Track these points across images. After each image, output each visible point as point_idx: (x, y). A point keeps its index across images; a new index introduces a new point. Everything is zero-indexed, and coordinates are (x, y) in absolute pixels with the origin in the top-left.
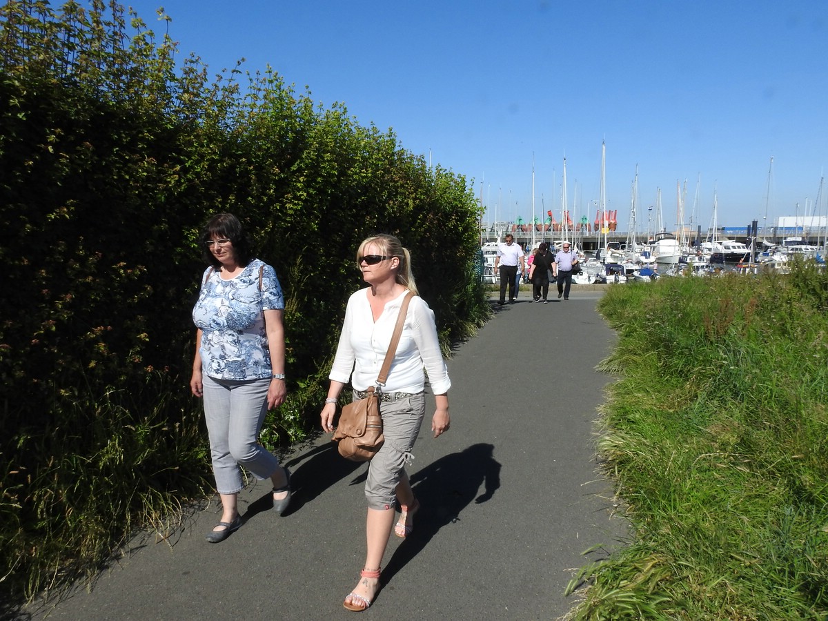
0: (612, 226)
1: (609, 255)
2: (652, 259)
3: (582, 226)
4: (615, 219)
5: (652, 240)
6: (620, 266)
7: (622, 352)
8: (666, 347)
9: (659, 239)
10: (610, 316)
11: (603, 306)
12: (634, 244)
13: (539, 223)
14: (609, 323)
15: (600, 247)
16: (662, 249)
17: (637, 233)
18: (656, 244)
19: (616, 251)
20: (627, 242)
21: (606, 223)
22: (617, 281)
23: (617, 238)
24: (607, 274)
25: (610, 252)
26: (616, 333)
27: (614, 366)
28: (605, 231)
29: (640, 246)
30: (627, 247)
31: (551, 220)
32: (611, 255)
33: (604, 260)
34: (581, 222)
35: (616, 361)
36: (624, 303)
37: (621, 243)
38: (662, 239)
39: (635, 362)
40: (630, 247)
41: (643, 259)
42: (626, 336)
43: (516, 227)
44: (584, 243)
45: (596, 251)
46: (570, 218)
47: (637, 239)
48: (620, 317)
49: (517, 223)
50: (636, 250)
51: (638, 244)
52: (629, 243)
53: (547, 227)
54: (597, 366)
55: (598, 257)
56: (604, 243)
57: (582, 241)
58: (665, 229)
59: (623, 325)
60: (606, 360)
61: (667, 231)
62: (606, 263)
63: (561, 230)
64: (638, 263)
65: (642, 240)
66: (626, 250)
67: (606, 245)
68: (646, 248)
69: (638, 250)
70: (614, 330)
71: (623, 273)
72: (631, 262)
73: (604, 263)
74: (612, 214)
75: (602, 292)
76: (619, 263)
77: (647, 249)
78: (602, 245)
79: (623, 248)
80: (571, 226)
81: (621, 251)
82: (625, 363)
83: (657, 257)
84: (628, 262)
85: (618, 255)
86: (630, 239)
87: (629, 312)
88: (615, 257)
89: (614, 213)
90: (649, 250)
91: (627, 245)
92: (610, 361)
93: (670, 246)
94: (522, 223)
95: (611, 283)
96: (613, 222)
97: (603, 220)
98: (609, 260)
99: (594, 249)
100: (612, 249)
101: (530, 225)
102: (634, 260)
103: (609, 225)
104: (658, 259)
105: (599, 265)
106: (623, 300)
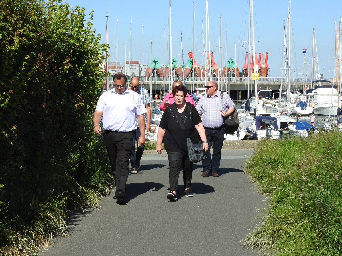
0: (264, 72)
1: (260, 106)
2: (309, 110)
3: (229, 70)
4: (266, 62)
5: (308, 89)
6: (273, 119)
7: (274, 222)
8: (321, 214)
9: (316, 87)
10: (259, 178)
11: (252, 167)
12: (289, 93)
13: (178, 66)
14: (258, 187)
15: (250, 96)
16: (320, 99)
17: (291, 80)
18: (313, 93)
19: (269, 101)
20: (281, 90)
21: (256, 68)
22: (269, 136)
23: (270, 86)
24: (258, 128)
25: (261, 102)
26: (267, 199)
27: (264, 239)
28: (255, 77)
29: (295, 95)
30: (280, 96)
31: (192, 62)
32: (263, 105)
33: (255, 111)
34: (228, 66)
35: (265, 233)
36: (275, 163)
37: (274, 91)
38: (319, 87)
39: (287, 233)
40: (284, 95)
41: (299, 110)
42: (278, 202)
43: (151, 71)
44: (231, 90)
45: (245, 101)
46: (215, 61)
47: (292, 86)
49: (152, 66)
50: (291, 100)
51: (293, 93)
52: (283, 91)
53: (188, 72)
54: (244, 239)
55: (248, 108)
56: (254, 91)
57: (229, 89)
58: (322, 75)
59: (274, 189)
60: (255, 231)
61: (325, 78)
62: (257, 115)
63: (204, 76)
64: (293, 115)
65: (297, 89)
66: (280, 99)
67: (257, 94)
68: (302, 97)
69: (293, 100)
70: (264, 195)
71: (276, 127)
72: (286, 114)
73: (255, 114)
74: (263, 57)
75: (250, 150)
76: (272, 115)
77: (303, 99)
78: (252, 94)
79: (276, 97)
80: (216, 71)
81: (274, 101)
82: (276, 235)
83: (315, 108)
84: (282, 113)
85: (270, 105)
86: (284, 86)
87: (281, 173)
88: (267, 108)
90: (305, 100)
91: (280, 94)
92: (259, 233)
93: (329, 95)
94: (158, 66)
95: (262, 139)
96: (264, 66)
97: (253, 63)
98: (261, 111)
99: (243, 98)
100: (263, 99)
101: (167, 68)
102: (289, 112)
103: (260, 70)
104: (317, 109)
105: (249, 117)
106: (275, 160)
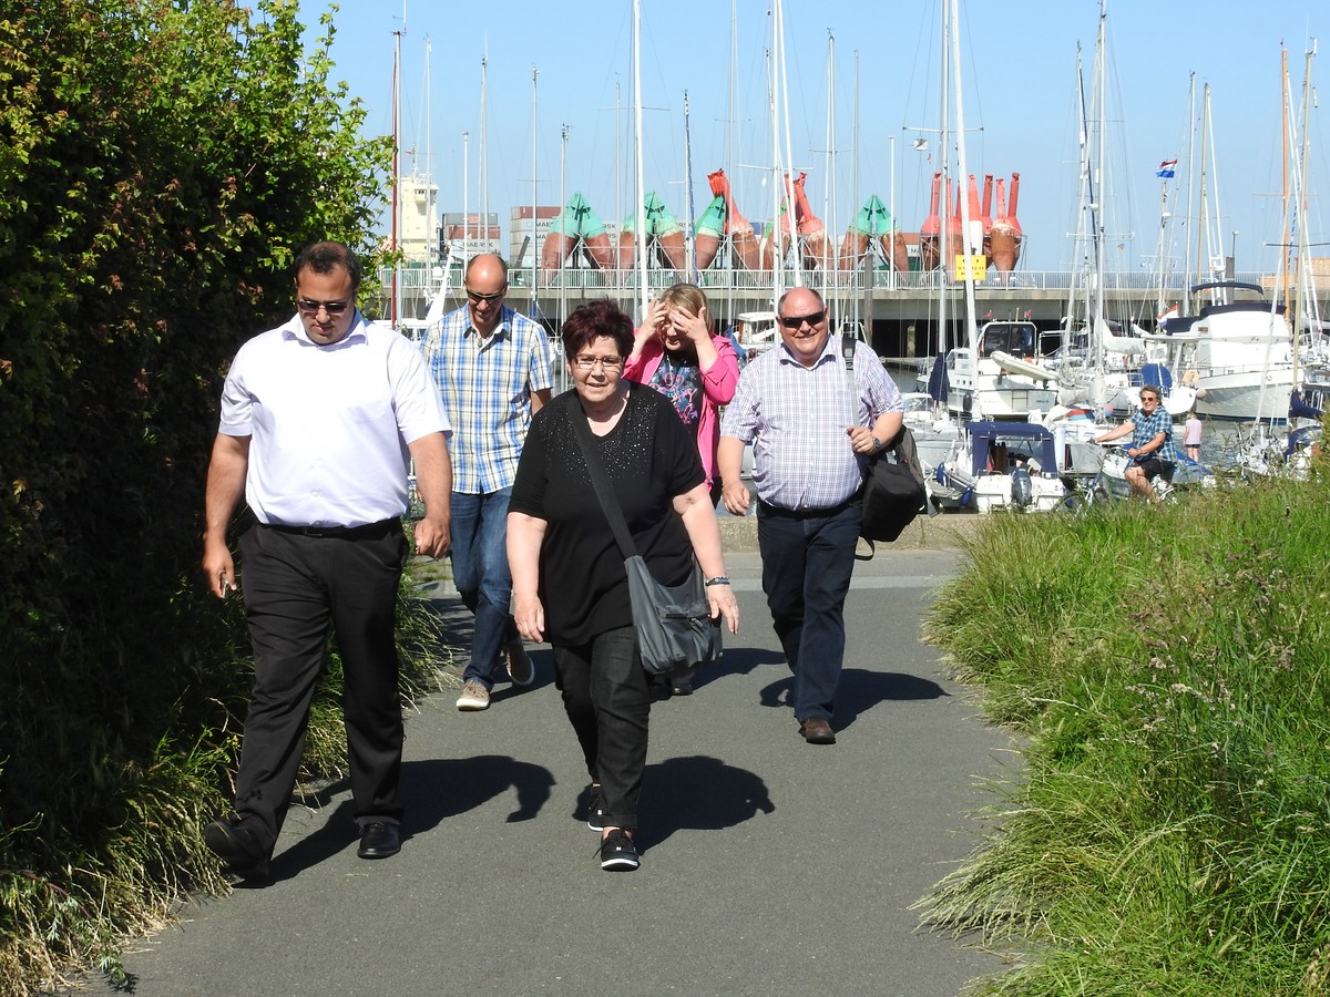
0: (1002, 249)
1: (988, 383)
2: (1179, 400)
3: (867, 243)
4: (1012, 212)
5: (1174, 315)
6: (1039, 432)
7: (1038, 833)
8: (1223, 801)
9: (1208, 309)
10: (986, 662)
11: (955, 618)
12: (1100, 330)
13: (668, 227)
14: (980, 699)
15: (950, 345)
16: (1220, 355)
17: (1109, 280)
18: (1194, 332)
19: (1022, 363)
20: (1069, 318)
21: (973, 233)
22: (1020, 500)
23: (1025, 303)
24: (979, 469)
25: (992, 368)
26: (1013, 745)
27: (1003, 900)
28: (969, 269)
29: (1125, 342)
30: (1067, 342)
31: (724, 212)
32: (1000, 380)
33: (967, 403)
34: (862, 225)
36: (1044, 603)
37: (1043, 324)
38: (1218, 310)
39: (1090, 875)
40: (1081, 343)
42: (1056, 758)
43: (562, 247)
44: (874, 321)
45: (928, 362)
47: (1112, 305)
48: (1033, 669)
49: (565, 226)
50: (1109, 359)
51: (1116, 331)
52: (1078, 325)
53: (708, 248)
54: (923, 901)
55: (939, 389)
56: (962, 325)
57: (869, 314)
58: (1230, 261)
59: (1042, 706)
60: (969, 870)
61: (1242, 272)
62: (976, 417)
63: (769, 264)
65: (1133, 315)
66: (1065, 355)
67: (974, 334)
68: (1150, 348)
69: (1116, 360)
70: (1003, 728)
71: (1048, 464)
72: (1089, 414)
73: (966, 415)
74: (999, 192)
75: (952, 554)
76: (1035, 418)
77: (1157, 353)
78: (957, 334)
79: (1051, 346)
80: (816, 246)
81: (1040, 364)
82: (1047, 884)
83: (1202, 391)
84: (1074, 410)
85: (1029, 381)
86: (1080, 304)
87: (1068, 642)
88: (1015, 389)
89: (1007, 184)
90: (1163, 360)
91: (1066, 334)
92: (986, 876)
93: (1254, 339)
94: (591, 226)
95: (998, 510)
96: (1003, 227)
97: (958, 218)
98: (991, 404)
99: (920, 352)
100: (999, 355)
101: (626, 236)
102: (1101, 403)
103: (987, 241)
104: (1210, 397)
105: (947, 425)
106: (1045, 592)
